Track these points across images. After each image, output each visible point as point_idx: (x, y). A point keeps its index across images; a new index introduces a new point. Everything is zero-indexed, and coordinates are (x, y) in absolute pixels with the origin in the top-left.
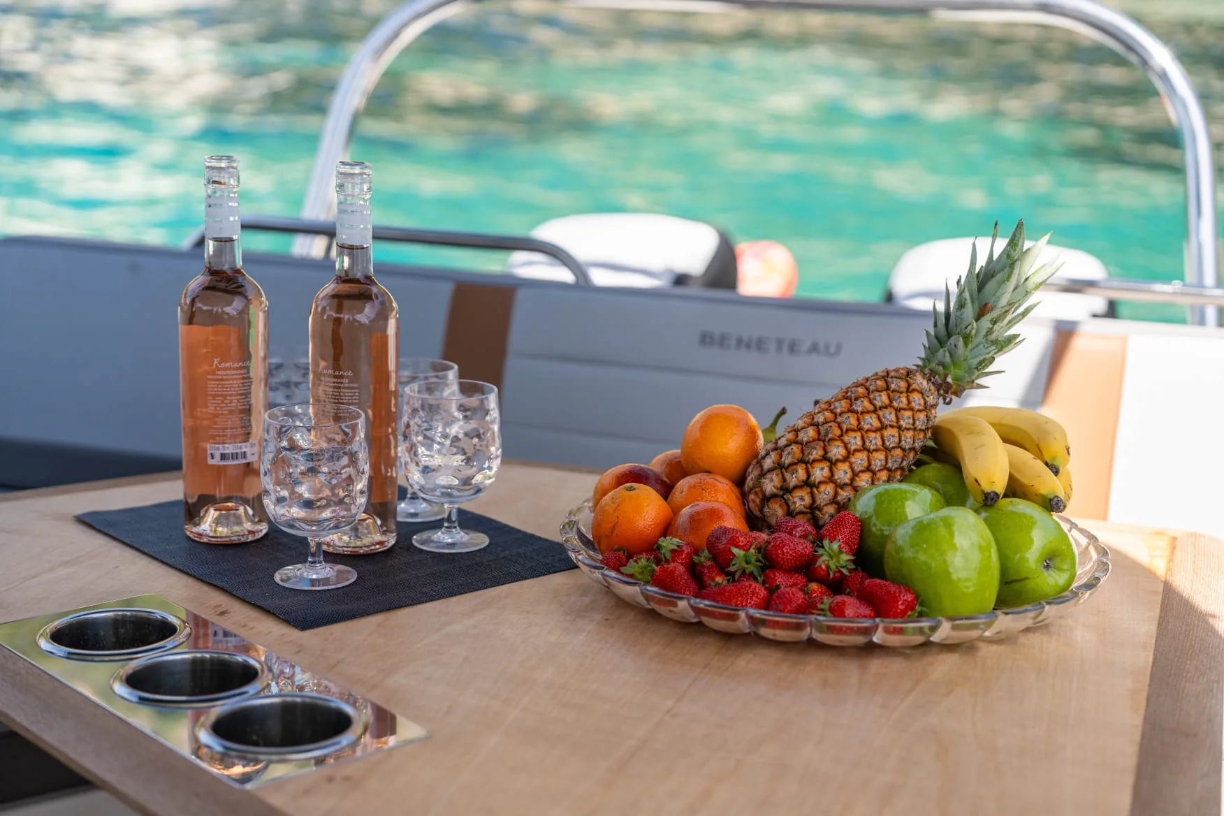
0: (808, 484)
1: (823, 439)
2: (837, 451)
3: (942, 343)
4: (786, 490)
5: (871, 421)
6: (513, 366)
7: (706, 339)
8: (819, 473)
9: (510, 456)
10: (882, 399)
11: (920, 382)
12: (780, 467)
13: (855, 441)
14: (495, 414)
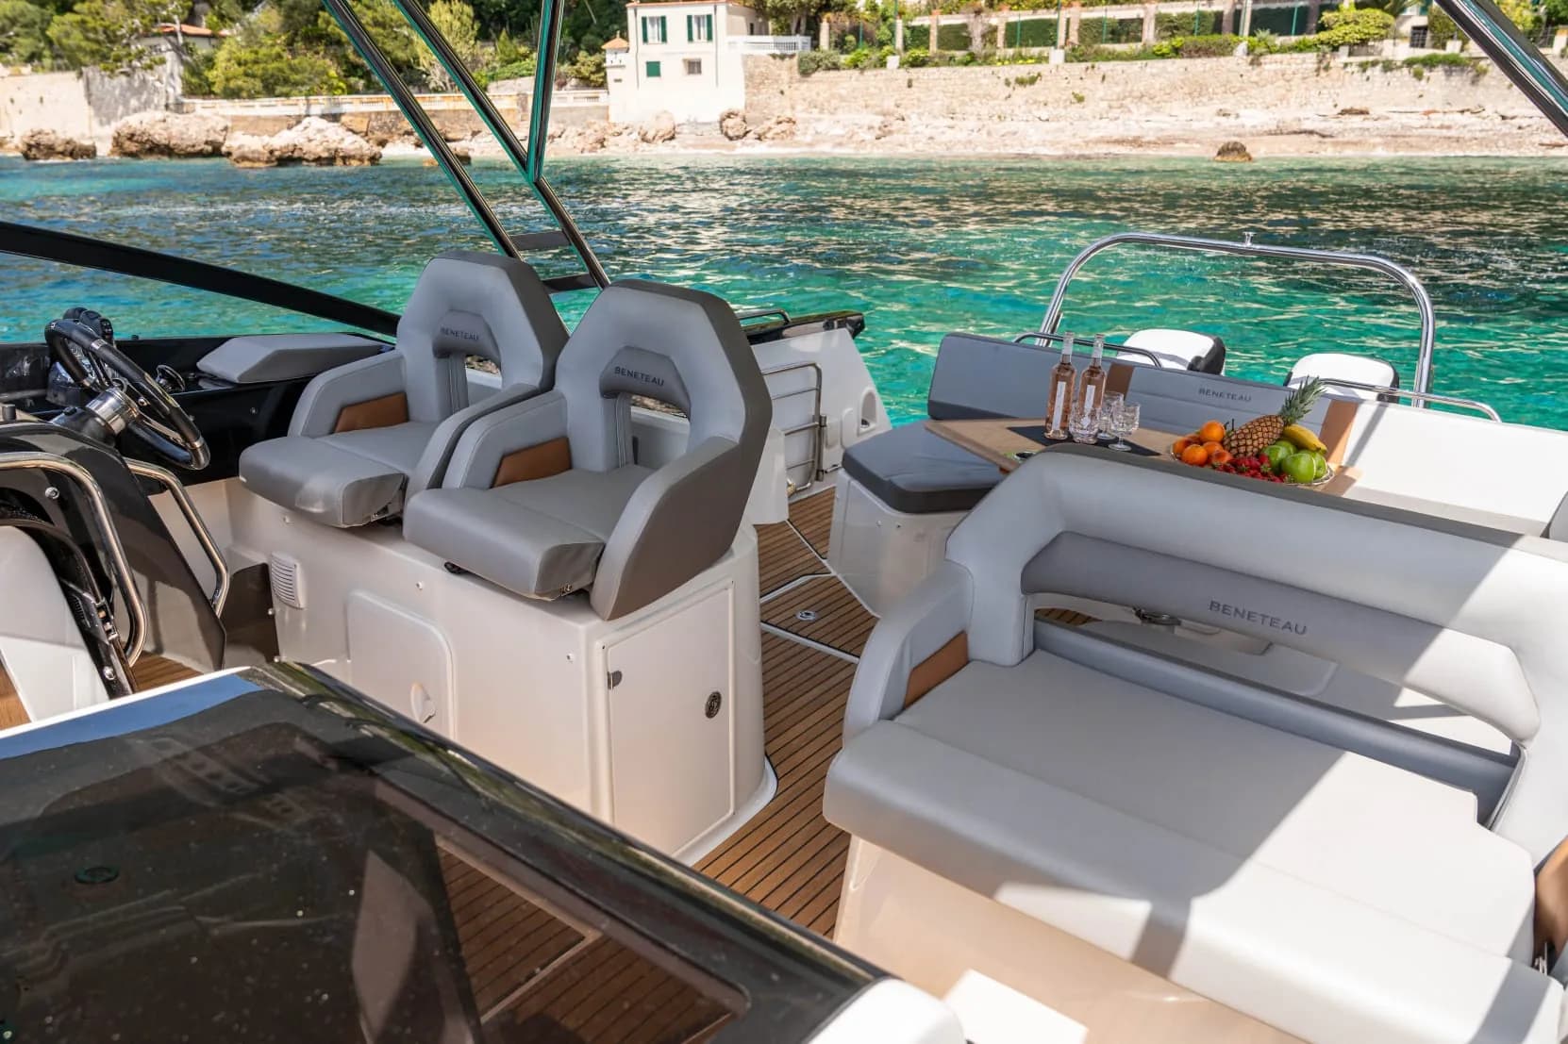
0: (1246, 445)
1: (1251, 433)
2: (1255, 437)
3: (1288, 409)
4: (1238, 446)
5: (1265, 429)
6: (1129, 393)
7: (1202, 391)
8: (1249, 442)
9: (1140, 426)
10: (1269, 423)
11: (1280, 419)
12: (1237, 439)
13: (1260, 434)
14: (1138, 414)
